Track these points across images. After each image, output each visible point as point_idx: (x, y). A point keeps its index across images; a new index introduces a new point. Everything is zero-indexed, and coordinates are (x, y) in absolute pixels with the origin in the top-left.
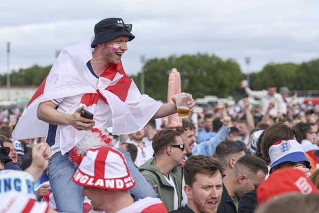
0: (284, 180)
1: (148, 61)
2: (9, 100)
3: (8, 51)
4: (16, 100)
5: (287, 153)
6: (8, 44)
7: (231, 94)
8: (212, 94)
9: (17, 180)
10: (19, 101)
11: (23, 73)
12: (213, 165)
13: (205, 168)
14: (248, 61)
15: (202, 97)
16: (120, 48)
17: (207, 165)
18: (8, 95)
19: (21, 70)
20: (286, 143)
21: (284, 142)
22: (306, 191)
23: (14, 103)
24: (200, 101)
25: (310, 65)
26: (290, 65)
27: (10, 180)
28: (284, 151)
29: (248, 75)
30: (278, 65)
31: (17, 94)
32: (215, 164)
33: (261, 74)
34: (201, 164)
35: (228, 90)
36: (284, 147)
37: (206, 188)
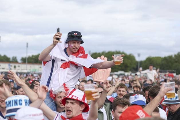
0: (131, 112)
1: (92, 53)
2: (26, 70)
3: (27, 47)
4: (30, 70)
5: (136, 100)
6: (27, 44)
7: (130, 70)
8: (122, 70)
9: (20, 100)
10: (32, 70)
11: (34, 57)
12: (124, 103)
13: (121, 104)
14: (139, 55)
15: (117, 71)
16: (74, 46)
17: (121, 102)
18: (26, 67)
19: (33, 56)
20: (137, 96)
21: (136, 95)
22: (142, 117)
23: (29, 71)
24: (116, 73)
25: (168, 58)
26: (158, 58)
27: (17, 100)
28: (135, 99)
29: (139, 62)
30: (153, 58)
31: (31, 67)
32: (125, 102)
33: (145, 62)
34: (119, 102)
35: (129, 68)
36: (135, 97)
37: (120, 113)
